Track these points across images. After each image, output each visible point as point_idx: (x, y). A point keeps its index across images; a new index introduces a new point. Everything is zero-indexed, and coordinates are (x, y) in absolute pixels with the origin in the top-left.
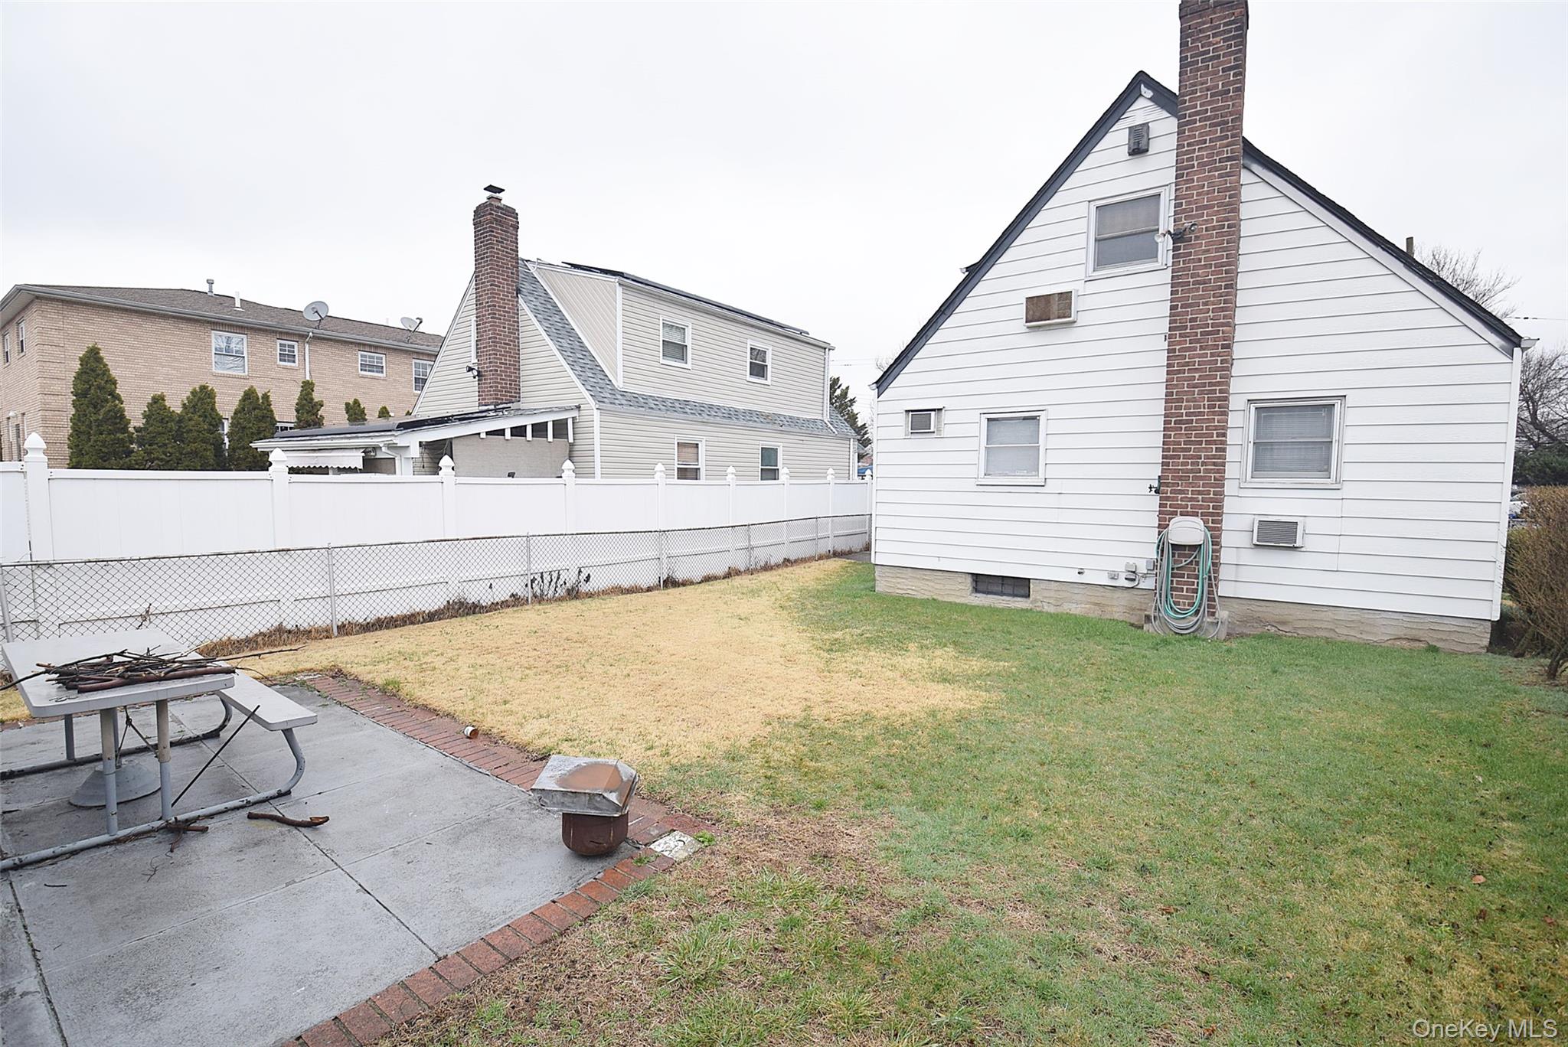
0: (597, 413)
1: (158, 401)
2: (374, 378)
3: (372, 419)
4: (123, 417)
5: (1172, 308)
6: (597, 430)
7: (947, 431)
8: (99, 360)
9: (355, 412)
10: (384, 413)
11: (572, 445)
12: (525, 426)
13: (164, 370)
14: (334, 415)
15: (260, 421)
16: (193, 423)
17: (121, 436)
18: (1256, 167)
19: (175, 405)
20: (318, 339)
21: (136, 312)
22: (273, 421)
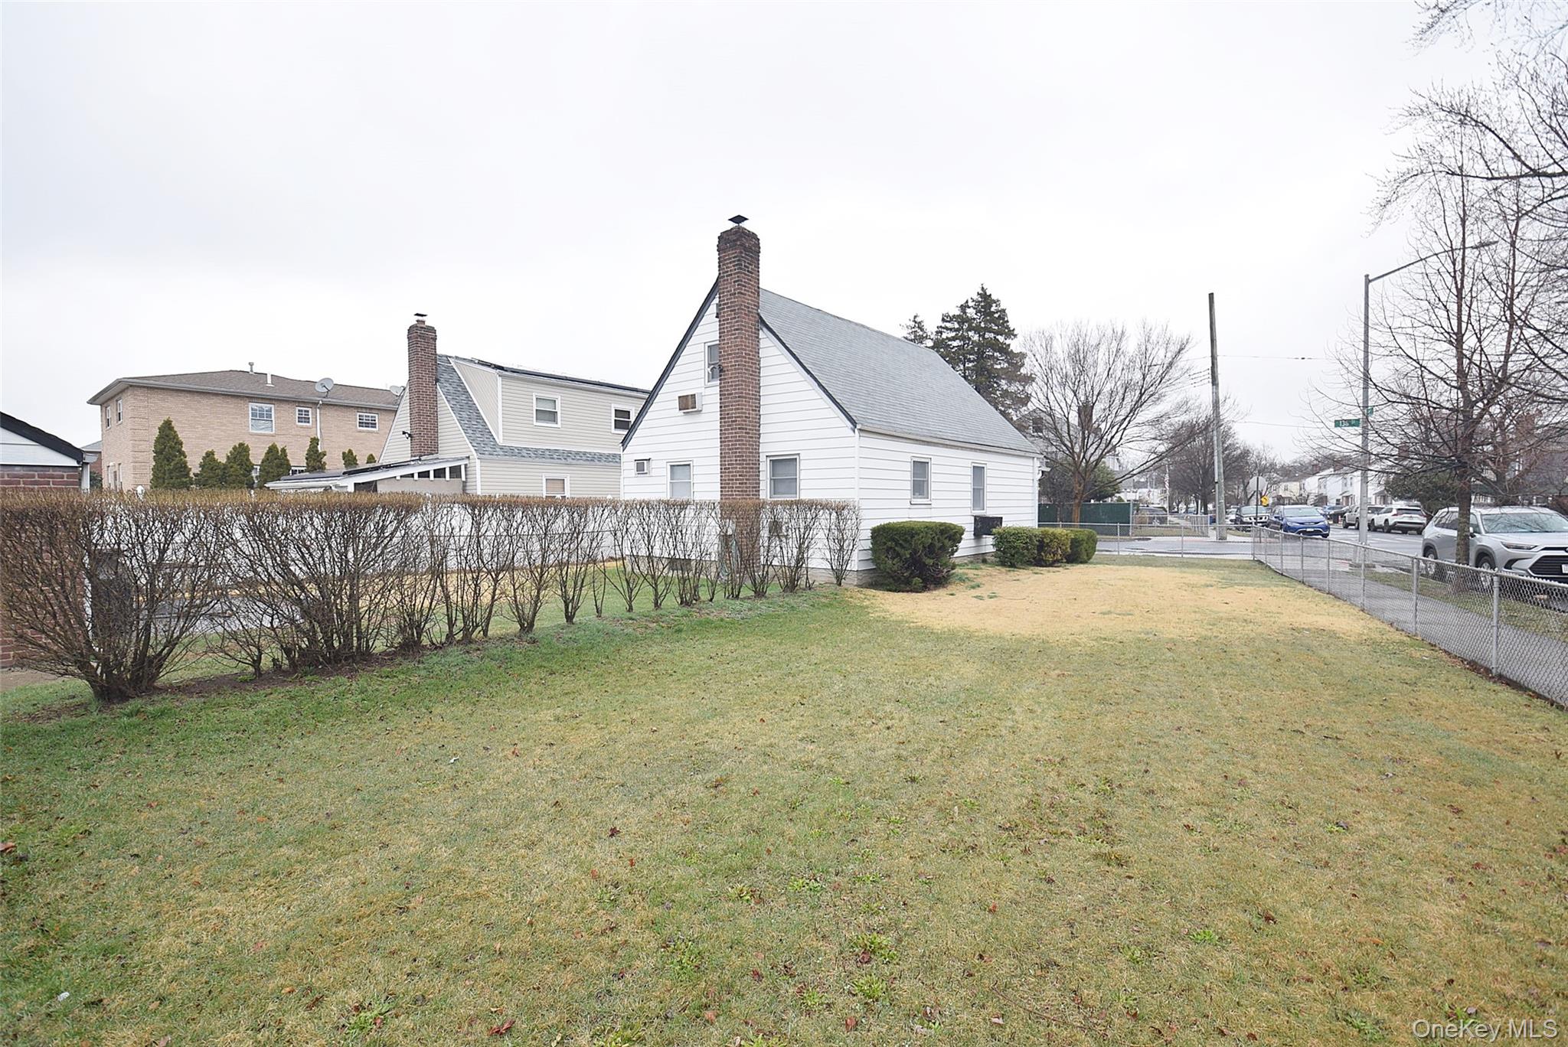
0: (478, 461)
1: (210, 455)
2: (369, 432)
3: (362, 463)
4: (186, 467)
5: (721, 407)
6: (478, 472)
7: (654, 472)
8: (171, 428)
9: (349, 458)
10: (371, 459)
11: (465, 483)
12: (429, 471)
13: (215, 432)
14: (334, 462)
15: (278, 467)
16: (232, 469)
17: (184, 480)
18: (764, 329)
19: (221, 458)
20: (325, 405)
21: (197, 392)
22: (289, 467)
